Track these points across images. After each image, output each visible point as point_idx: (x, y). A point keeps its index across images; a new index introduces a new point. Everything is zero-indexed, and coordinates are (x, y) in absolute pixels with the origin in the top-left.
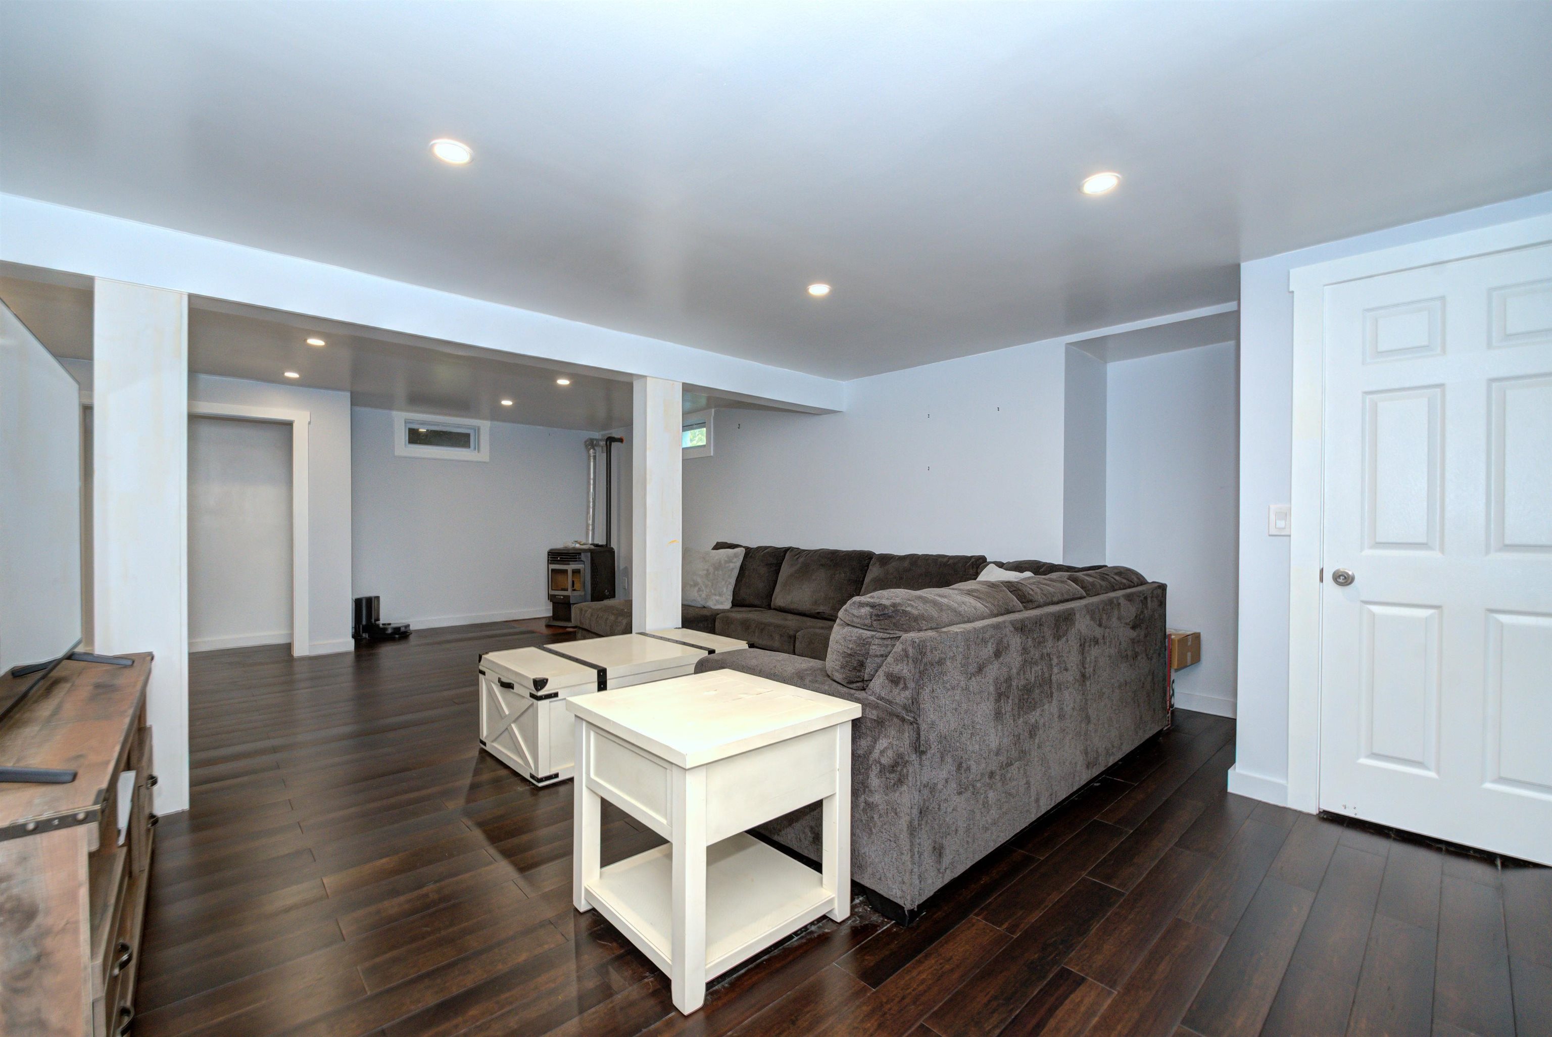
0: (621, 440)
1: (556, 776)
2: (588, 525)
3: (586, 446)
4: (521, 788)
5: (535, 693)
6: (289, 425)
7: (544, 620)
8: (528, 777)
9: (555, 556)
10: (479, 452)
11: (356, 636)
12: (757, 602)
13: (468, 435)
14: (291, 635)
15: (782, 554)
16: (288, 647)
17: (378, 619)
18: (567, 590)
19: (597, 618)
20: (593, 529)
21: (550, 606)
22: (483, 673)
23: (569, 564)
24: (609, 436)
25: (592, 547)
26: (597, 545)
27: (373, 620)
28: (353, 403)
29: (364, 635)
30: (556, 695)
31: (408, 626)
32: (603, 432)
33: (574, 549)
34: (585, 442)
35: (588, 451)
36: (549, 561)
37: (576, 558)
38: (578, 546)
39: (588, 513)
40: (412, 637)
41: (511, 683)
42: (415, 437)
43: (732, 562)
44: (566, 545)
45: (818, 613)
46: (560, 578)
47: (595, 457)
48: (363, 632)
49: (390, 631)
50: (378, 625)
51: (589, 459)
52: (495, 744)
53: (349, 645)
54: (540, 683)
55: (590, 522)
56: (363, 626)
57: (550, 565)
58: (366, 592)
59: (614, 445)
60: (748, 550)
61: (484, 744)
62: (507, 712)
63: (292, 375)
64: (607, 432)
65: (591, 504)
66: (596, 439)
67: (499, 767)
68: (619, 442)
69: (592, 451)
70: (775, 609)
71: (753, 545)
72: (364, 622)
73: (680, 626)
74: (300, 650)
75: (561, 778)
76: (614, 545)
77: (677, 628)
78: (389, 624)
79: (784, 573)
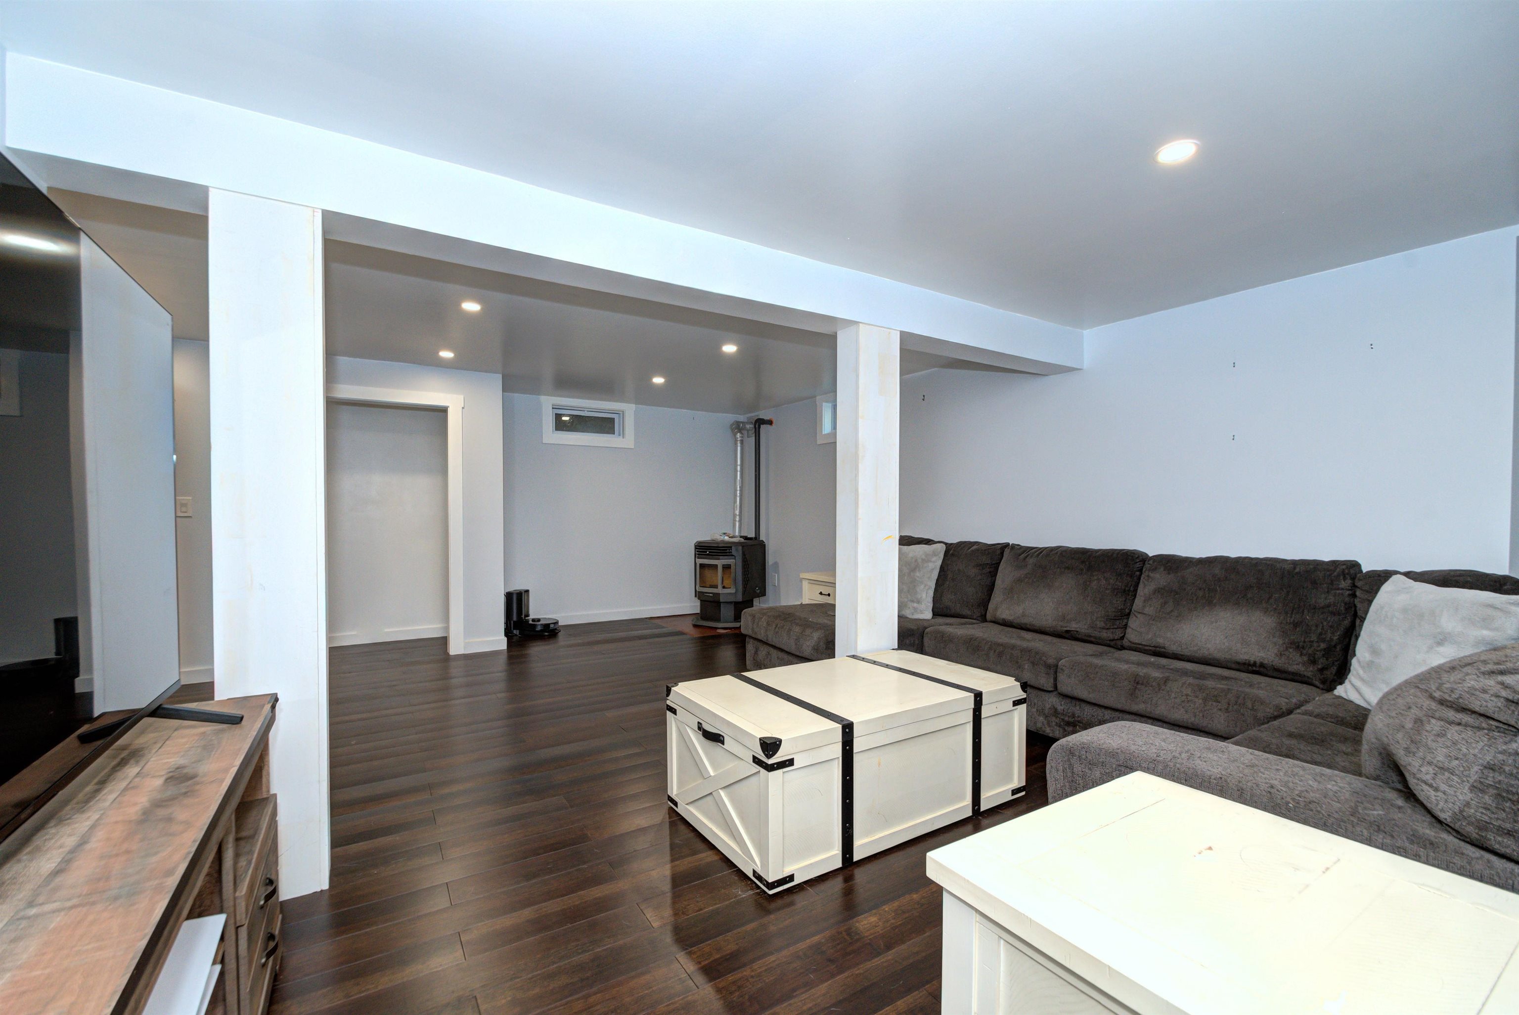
0: (770, 422)
1: (791, 878)
2: (735, 515)
3: (732, 430)
4: (744, 894)
5: (763, 757)
6: (443, 411)
7: (692, 618)
8: (751, 875)
9: (703, 549)
10: (623, 438)
11: (508, 633)
12: (966, 612)
13: (612, 421)
14: (447, 629)
15: (999, 552)
16: (444, 641)
17: (528, 615)
18: (716, 587)
19: (775, 628)
20: (740, 521)
21: (698, 603)
22: (674, 711)
23: (719, 559)
24: (757, 418)
25: (742, 540)
26: (746, 538)
27: (523, 616)
28: (505, 389)
29: (515, 632)
30: (790, 762)
31: (556, 623)
32: (750, 415)
33: (723, 542)
34: (732, 425)
35: (735, 435)
36: (697, 555)
37: (726, 553)
38: (726, 538)
39: (735, 502)
40: (561, 635)
41: (720, 735)
42: (560, 425)
43: (931, 562)
44: (714, 538)
45: (1067, 631)
46: (708, 573)
47: (742, 442)
48: (514, 629)
49: (539, 628)
50: (527, 621)
51: (736, 444)
52: (691, 808)
53: (500, 642)
54: (770, 746)
55: (737, 512)
56: (514, 622)
57: (697, 560)
58: (517, 586)
59: (764, 428)
60: (949, 546)
61: (676, 804)
62: (712, 773)
63: (446, 354)
64: (753, 414)
65: (738, 492)
66: (742, 422)
67: (701, 845)
68: (768, 424)
69: (739, 435)
70: (995, 622)
71: (954, 539)
72: (515, 618)
73: (897, 647)
74: (456, 648)
75: (797, 881)
76: (763, 537)
77: (893, 649)
78: (539, 620)
79: (1005, 575)
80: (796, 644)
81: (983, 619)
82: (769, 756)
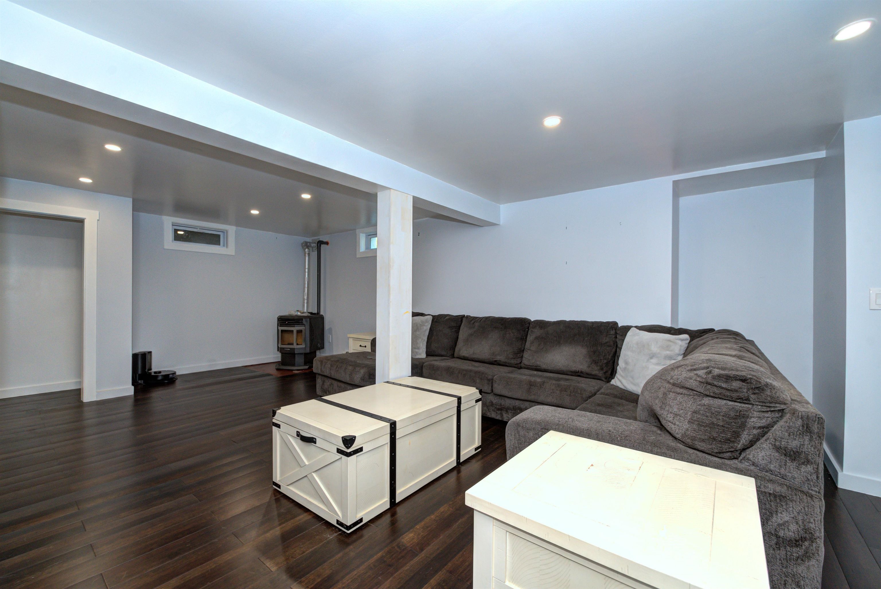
0: (327, 243)
1: (361, 520)
2: (304, 299)
3: (303, 247)
4: (331, 536)
5: (343, 448)
6: (81, 222)
7: (275, 365)
8: (335, 523)
9: (283, 321)
10: (227, 247)
11: (134, 383)
12: (443, 353)
13: (219, 236)
14: (81, 383)
15: (460, 320)
16: (78, 392)
17: (151, 369)
18: (292, 344)
19: (336, 368)
20: (308, 303)
21: (279, 355)
22: (278, 426)
23: (294, 327)
24: (319, 240)
25: (309, 315)
26: (311, 313)
27: (147, 370)
28: (135, 208)
29: (140, 382)
30: (361, 449)
31: (174, 373)
32: (313, 238)
33: (296, 316)
34: (302, 244)
35: (304, 250)
36: (279, 325)
37: (299, 323)
38: (299, 314)
39: (304, 291)
40: (178, 382)
41: (313, 438)
42: (177, 238)
43: (425, 326)
44: (291, 313)
45: (496, 361)
46: (286, 336)
47: (309, 254)
48: (139, 380)
49: (160, 378)
50: (151, 373)
51: (305, 255)
52: (291, 488)
53: (129, 390)
54: (348, 441)
55: (306, 297)
56: (139, 375)
57: (279, 327)
58: (141, 349)
59: (323, 246)
60: (434, 317)
61: (279, 486)
62: (307, 463)
63: (86, 180)
64: (316, 238)
65: (306, 285)
66: (309, 242)
67: (299, 511)
68: (326, 244)
69: (307, 250)
70: (459, 358)
71: (436, 314)
72: (140, 372)
73: (410, 375)
74: (88, 397)
75: (364, 522)
76: (322, 313)
77: (409, 376)
78: (160, 372)
79: (464, 333)
80: (350, 377)
81: (453, 356)
82: (348, 448)
